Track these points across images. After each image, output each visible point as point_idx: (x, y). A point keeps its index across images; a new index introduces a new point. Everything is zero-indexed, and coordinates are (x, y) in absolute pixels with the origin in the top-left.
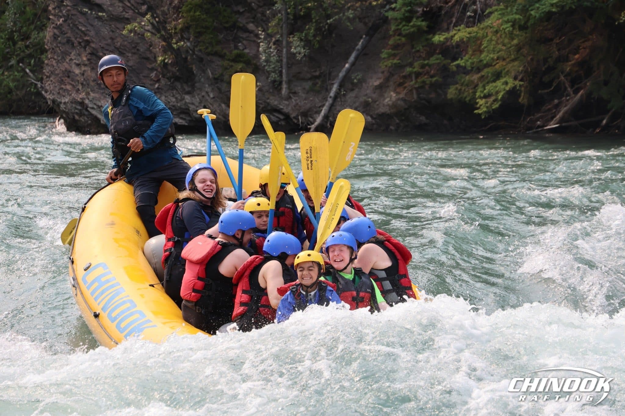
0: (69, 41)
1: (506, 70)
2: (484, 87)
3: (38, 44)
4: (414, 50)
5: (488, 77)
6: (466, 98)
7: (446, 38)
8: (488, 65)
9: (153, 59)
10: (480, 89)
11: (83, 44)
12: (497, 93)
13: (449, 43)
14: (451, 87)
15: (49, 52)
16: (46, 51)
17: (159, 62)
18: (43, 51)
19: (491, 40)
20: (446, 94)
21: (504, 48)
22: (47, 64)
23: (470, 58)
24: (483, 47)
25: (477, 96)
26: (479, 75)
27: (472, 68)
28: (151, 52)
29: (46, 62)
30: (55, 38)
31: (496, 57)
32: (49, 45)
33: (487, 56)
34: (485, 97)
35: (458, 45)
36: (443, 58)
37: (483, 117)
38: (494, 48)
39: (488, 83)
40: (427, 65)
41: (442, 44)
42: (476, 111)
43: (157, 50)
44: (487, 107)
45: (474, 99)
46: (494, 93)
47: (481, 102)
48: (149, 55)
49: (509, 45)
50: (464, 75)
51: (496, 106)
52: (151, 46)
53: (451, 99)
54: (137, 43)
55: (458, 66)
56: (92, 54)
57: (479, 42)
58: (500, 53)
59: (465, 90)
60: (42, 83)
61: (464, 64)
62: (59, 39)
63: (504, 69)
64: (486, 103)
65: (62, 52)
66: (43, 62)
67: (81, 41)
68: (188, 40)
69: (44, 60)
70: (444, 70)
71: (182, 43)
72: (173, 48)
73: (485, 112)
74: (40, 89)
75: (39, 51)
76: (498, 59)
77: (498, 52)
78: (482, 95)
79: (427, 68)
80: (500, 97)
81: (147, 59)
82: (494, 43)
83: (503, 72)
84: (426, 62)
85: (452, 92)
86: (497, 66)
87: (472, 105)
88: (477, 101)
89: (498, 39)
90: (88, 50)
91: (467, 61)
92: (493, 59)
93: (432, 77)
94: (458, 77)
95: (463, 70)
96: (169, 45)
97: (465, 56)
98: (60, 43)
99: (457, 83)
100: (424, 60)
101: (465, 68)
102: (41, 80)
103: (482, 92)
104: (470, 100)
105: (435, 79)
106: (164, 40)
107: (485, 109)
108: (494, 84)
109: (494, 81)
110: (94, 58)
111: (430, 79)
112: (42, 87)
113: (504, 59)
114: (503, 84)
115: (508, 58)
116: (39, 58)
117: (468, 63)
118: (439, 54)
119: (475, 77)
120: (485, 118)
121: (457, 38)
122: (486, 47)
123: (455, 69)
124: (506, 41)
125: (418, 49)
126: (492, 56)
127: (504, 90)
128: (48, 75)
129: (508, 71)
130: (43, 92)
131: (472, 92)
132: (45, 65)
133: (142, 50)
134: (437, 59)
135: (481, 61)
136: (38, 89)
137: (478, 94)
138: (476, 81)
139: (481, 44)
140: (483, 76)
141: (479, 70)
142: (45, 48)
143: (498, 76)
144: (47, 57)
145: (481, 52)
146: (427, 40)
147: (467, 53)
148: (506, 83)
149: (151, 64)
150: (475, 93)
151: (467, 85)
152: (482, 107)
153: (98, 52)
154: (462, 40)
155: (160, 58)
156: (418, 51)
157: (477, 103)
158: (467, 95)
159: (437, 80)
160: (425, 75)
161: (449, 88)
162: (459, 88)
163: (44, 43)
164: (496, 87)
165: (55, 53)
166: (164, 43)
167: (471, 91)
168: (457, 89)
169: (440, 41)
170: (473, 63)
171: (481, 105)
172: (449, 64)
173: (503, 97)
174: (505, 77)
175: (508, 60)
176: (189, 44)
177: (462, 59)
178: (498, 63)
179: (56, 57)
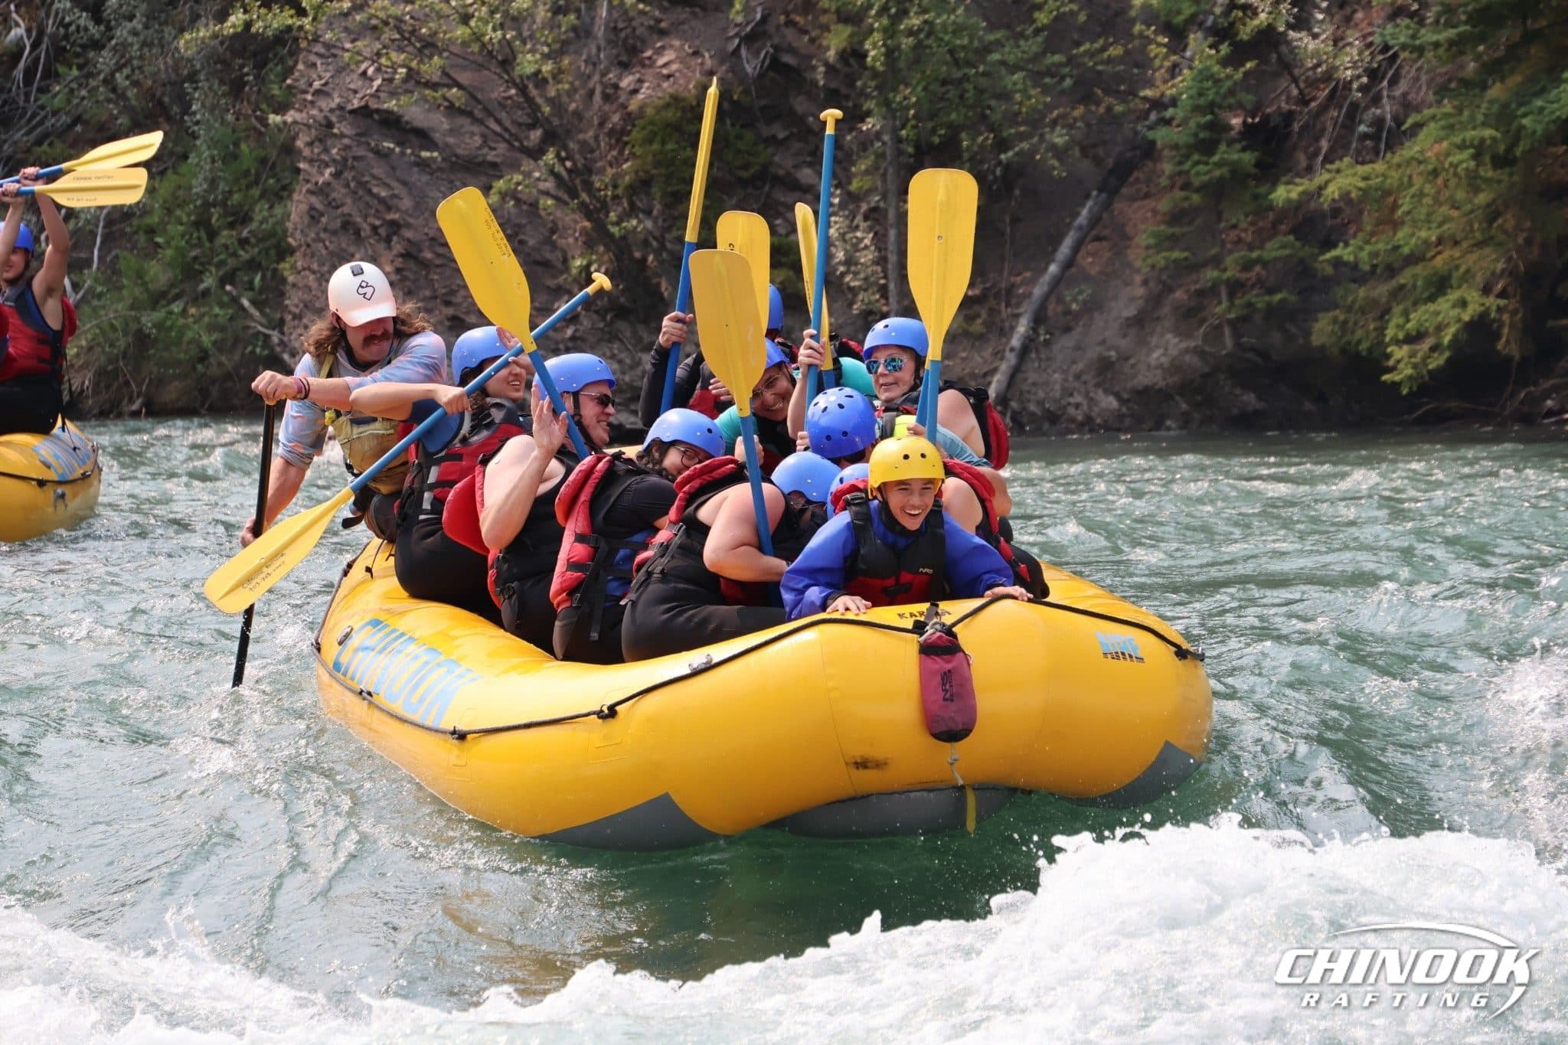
0: (347, 225)
1: (1462, 269)
2: (1406, 314)
3: (272, 234)
4: (1223, 225)
5: (1414, 286)
6: (1359, 342)
7: (1304, 193)
8: (1413, 259)
9: (559, 265)
10: (1396, 320)
11: (383, 231)
12: (1440, 328)
13: (1313, 205)
14: (1320, 315)
15: (298, 254)
16: (291, 251)
17: (574, 271)
18: (284, 252)
19: (1421, 194)
20: (1308, 334)
21: (1455, 213)
22: (294, 285)
23: (1367, 242)
24: (1399, 213)
25: (1387, 339)
26: (1393, 284)
27: (1374, 266)
28: (554, 246)
29: (291, 279)
30: (312, 217)
31: (1434, 238)
32: (298, 235)
33: (1413, 234)
34: (1413, 339)
35: (1336, 212)
36: (1298, 244)
37: (1405, 391)
38: (1429, 214)
39: (1415, 304)
40: (1259, 261)
41: (1295, 207)
42: (1386, 377)
43: (571, 240)
44: (1415, 366)
45: (1380, 344)
46: (1431, 330)
47: (1399, 353)
48: (549, 256)
49: (1469, 207)
50: (1353, 286)
51: (1437, 362)
52: (553, 231)
53: (1323, 347)
54: (519, 226)
55: (1337, 262)
56: (406, 256)
57: (1391, 199)
58: (1445, 227)
59: (1356, 323)
60: (282, 333)
61: (1351, 258)
62: (324, 220)
63: (1457, 267)
64: (1412, 355)
65: (332, 254)
66: (284, 281)
67: (377, 223)
68: (648, 213)
69: (286, 273)
70: (1302, 275)
71: (634, 222)
72: (611, 236)
73: (1410, 378)
74: (278, 349)
75: (273, 252)
76: (1440, 241)
77: (1440, 225)
78: (1401, 336)
79: (1258, 269)
80: (1446, 340)
81: (546, 264)
82: (1427, 200)
83: (1456, 275)
84: (1255, 255)
85: (1322, 330)
86: (1439, 261)
87: (1374, 363)
88: (1389, 350)
89: (1439, 192)
90: (398, 247)
91: (1361, 249)
92: (1426, 242)
93: (1270, 291)
94: (1339, 292)
95: (1354, 274)
96: (600, 228)
97: (1355, 236)
98: (325, 230)
99: (1336, 306)
100: (1251, 248)
101: (1354, 266)
102: (280, 325)
103: (1400, 327)
104: (1370, 350)
105: (1278, 297)
106: (589, 214)
107: (1409, 371)
108: (1431, 307)
109: (1432, 299)
110: (412, 264)
111: (1267, 298)
112: (282, 343)
113: (1456, 243)
114: (1454, 306)
115: (1466, 238)
116: (275, 270)
117: (1364, 255)
118: (1287, 234)
119: (1381, 290)
120: (1411, 393)
121: (1332, 191)
122: (1409, 213)
123: (1329, 270)
124: (1460, 195)
125: (1234, 221)
126: (1423, 234)
127: (1459, 320)
128: (297, 311)
129: (1468, 271)
130: (286, 357)
131: (1376, 329)
132: (288, 287)
133: (531, 242)
134: (1283, 247)
135: (1396, 248)
136: (272, 350)
137: (1390, 333)
138: (1384, 300)
139: (1395, 206)
140: (1402, 287)
141: (1391, 271)
142: (289, 244)
143: (1440, 285)
144: (293, 267)
145: (1396, 225)
146: (1256, 197)
147: (1360, 229)
148: (1463, 304)
149: (555, 277)
150: (1381, 330)
151: (1363, 311)
152: (1401, 366)
153: (420, 251)
154: (1345, 196)
155: (578, 262)
156: (1234, 227)
157: (1388, 356)
158: (1362, 338)
159: (1282, 301)
160: (1253, 286)
161: (1316, 320)
162: (1342, 317)
163: (285, 231)
164: (1438, 313)
165: (313, 255)
166: (587, 224)
167: (1372, 327)
168: (1335, 320)
169: (1289, 201)
170: (1374, 255)
171: (1398, 362)
172: (1315, 257)
173: (1455, 336)
174: (1459, 287)
175: (1465, 244)
176: (649, 224)
177: (1347, 244)
178: (1439, 253)
179: (315, 266)
